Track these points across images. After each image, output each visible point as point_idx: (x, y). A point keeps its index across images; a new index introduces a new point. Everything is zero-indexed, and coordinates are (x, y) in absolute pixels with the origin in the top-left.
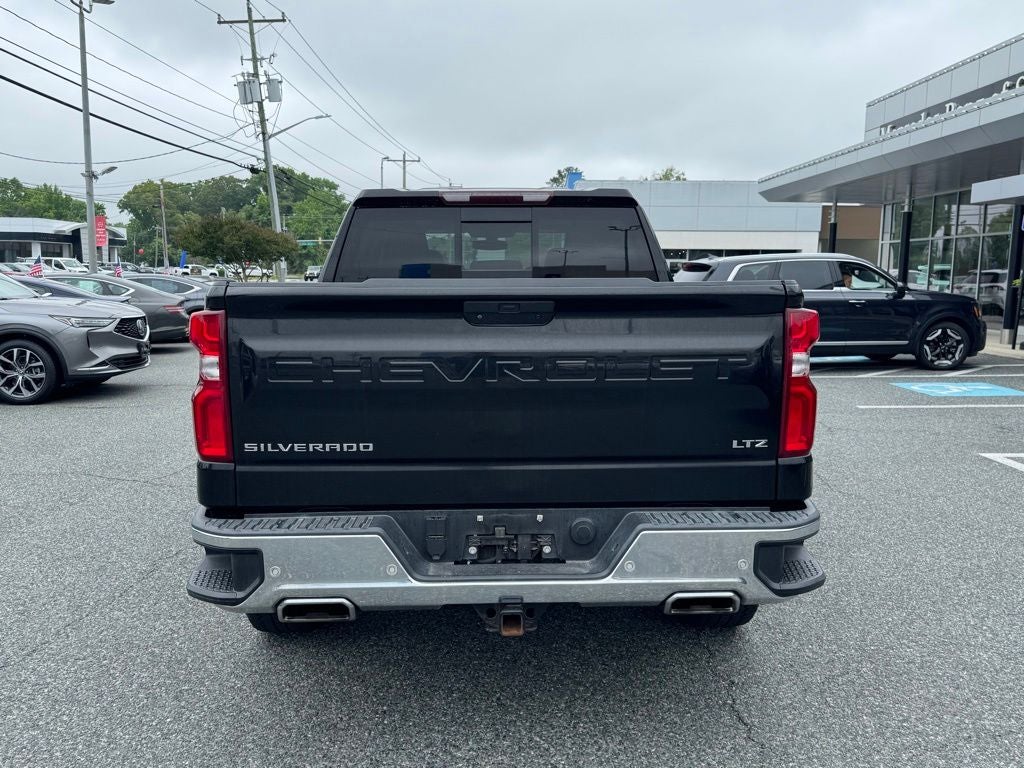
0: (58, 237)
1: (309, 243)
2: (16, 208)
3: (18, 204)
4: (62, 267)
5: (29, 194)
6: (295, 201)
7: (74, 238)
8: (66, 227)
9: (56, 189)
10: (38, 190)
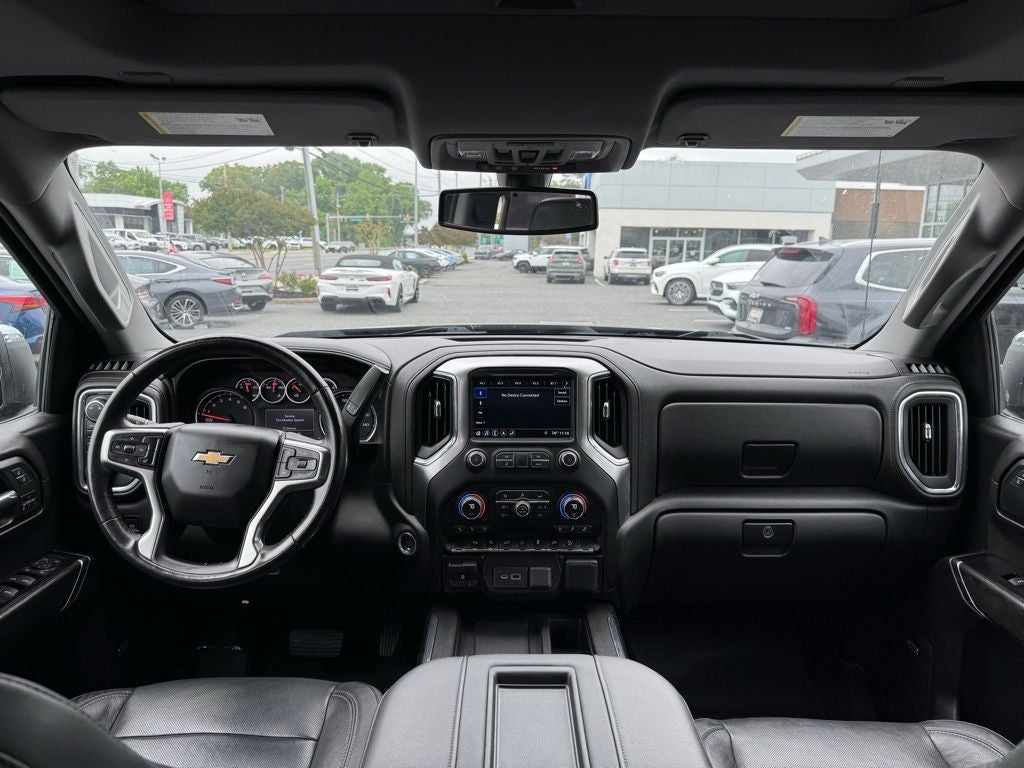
0: (138, 211)
1: (358, 218)
2: (113, 187)
3: (114, 183)
4: (133, 238)
5: (125, 174)
6: (348, 182)
7: (153, 212)
8: (146, 202)
9: (147, 171)
10: (132, 173)
